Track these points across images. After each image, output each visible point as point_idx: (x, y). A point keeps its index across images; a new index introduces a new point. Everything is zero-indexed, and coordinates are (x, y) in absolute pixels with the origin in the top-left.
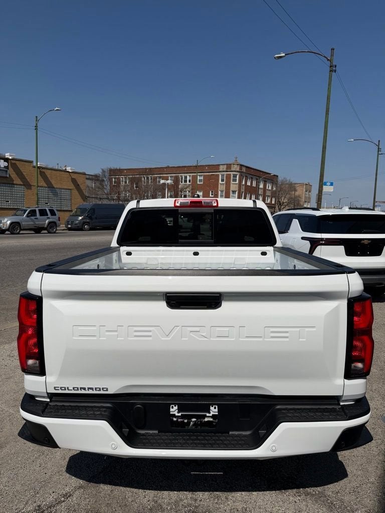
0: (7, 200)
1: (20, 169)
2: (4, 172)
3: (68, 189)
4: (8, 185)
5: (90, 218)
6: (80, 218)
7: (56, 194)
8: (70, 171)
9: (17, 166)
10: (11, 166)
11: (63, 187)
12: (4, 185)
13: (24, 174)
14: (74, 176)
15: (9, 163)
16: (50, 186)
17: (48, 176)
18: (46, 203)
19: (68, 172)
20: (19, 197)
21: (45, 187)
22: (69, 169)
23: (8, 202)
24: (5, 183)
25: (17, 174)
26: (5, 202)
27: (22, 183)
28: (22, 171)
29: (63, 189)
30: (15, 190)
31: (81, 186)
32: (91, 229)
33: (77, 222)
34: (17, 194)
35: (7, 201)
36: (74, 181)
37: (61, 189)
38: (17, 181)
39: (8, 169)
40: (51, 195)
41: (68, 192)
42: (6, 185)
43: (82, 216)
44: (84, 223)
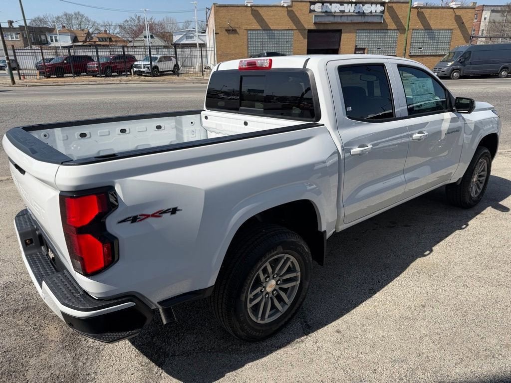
0: (379, 47)
1: (396, 12)
2: (379, 18)
3: (449, 30)
4: (382, 31)
5: (462, 63)
6: (450, 64)
7: (432, 37)
8: (455, 7)
9: (394, 9)
10: (387, 10)
11: (443, 28)
12: (377, 31)
13: (400, 17)
14: (459, 12)
15: (386, 7)
16: (427, 28)
17: (427, 16)
18: (419, 48)
19: (452, 8)
20: (391, 43)
21: (422, 30)
22: (453, 5)
23: (380, 49)
24: (379, 30)
25: (393, 18)
26: (376, 49)
27: (396, 28)
28: (398, 13)
29: (442, 30)
30: (388, 35)
31: (466, 24)
32: (461, 77)
33: (446, 68)
34: (389, 40)
35: (378, 49)
36: (458, 19)
37: (440, 30)
38: (392, 25)
39: (384, 14)
40: (427, 38)
41: (448, 33)
42: (380, 31)
43: (453, 61)
44: (453, 70)
